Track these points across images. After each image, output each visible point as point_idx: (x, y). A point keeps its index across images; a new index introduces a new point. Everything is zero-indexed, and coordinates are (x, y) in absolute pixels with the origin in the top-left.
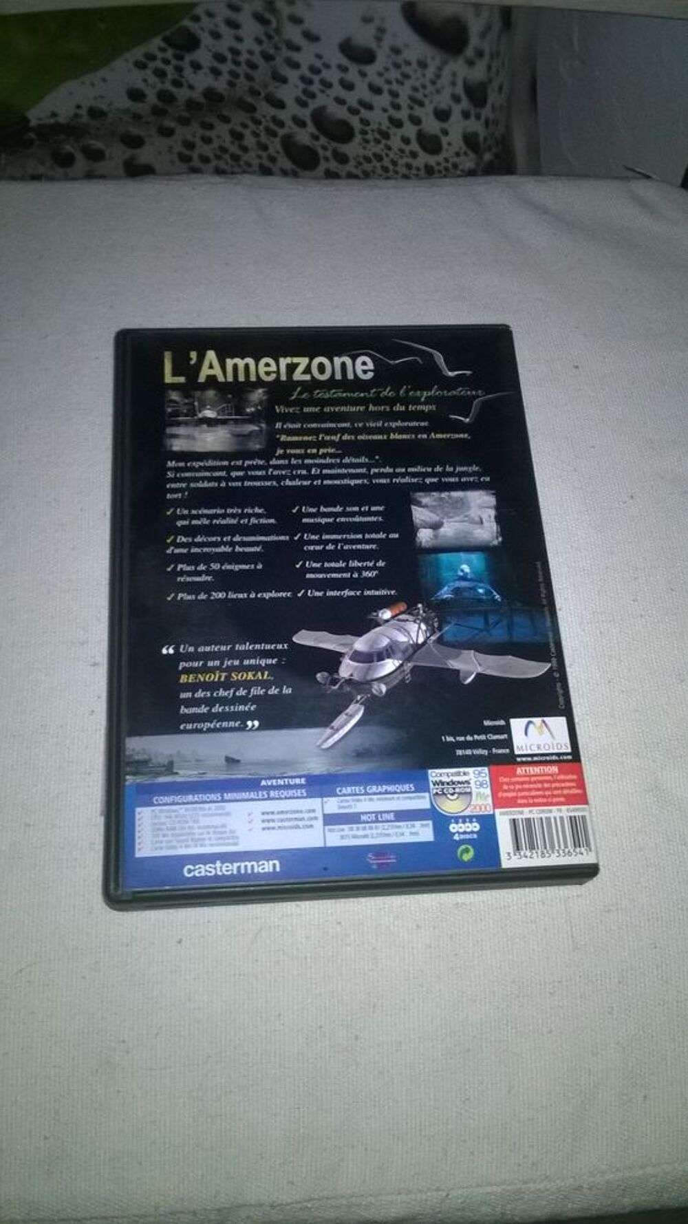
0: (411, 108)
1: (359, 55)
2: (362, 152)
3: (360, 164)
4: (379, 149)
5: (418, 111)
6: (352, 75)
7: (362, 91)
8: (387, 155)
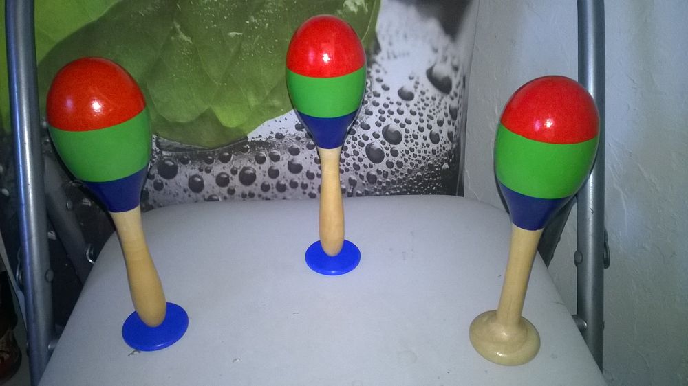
0: (428, 121)
1: (406, 96)
2: (405, 148)
3: (403, 155)
4: (411, 145)
5: (431, 122)
6: (403, 107)
7: (407, 115)
8: (416, 148)
